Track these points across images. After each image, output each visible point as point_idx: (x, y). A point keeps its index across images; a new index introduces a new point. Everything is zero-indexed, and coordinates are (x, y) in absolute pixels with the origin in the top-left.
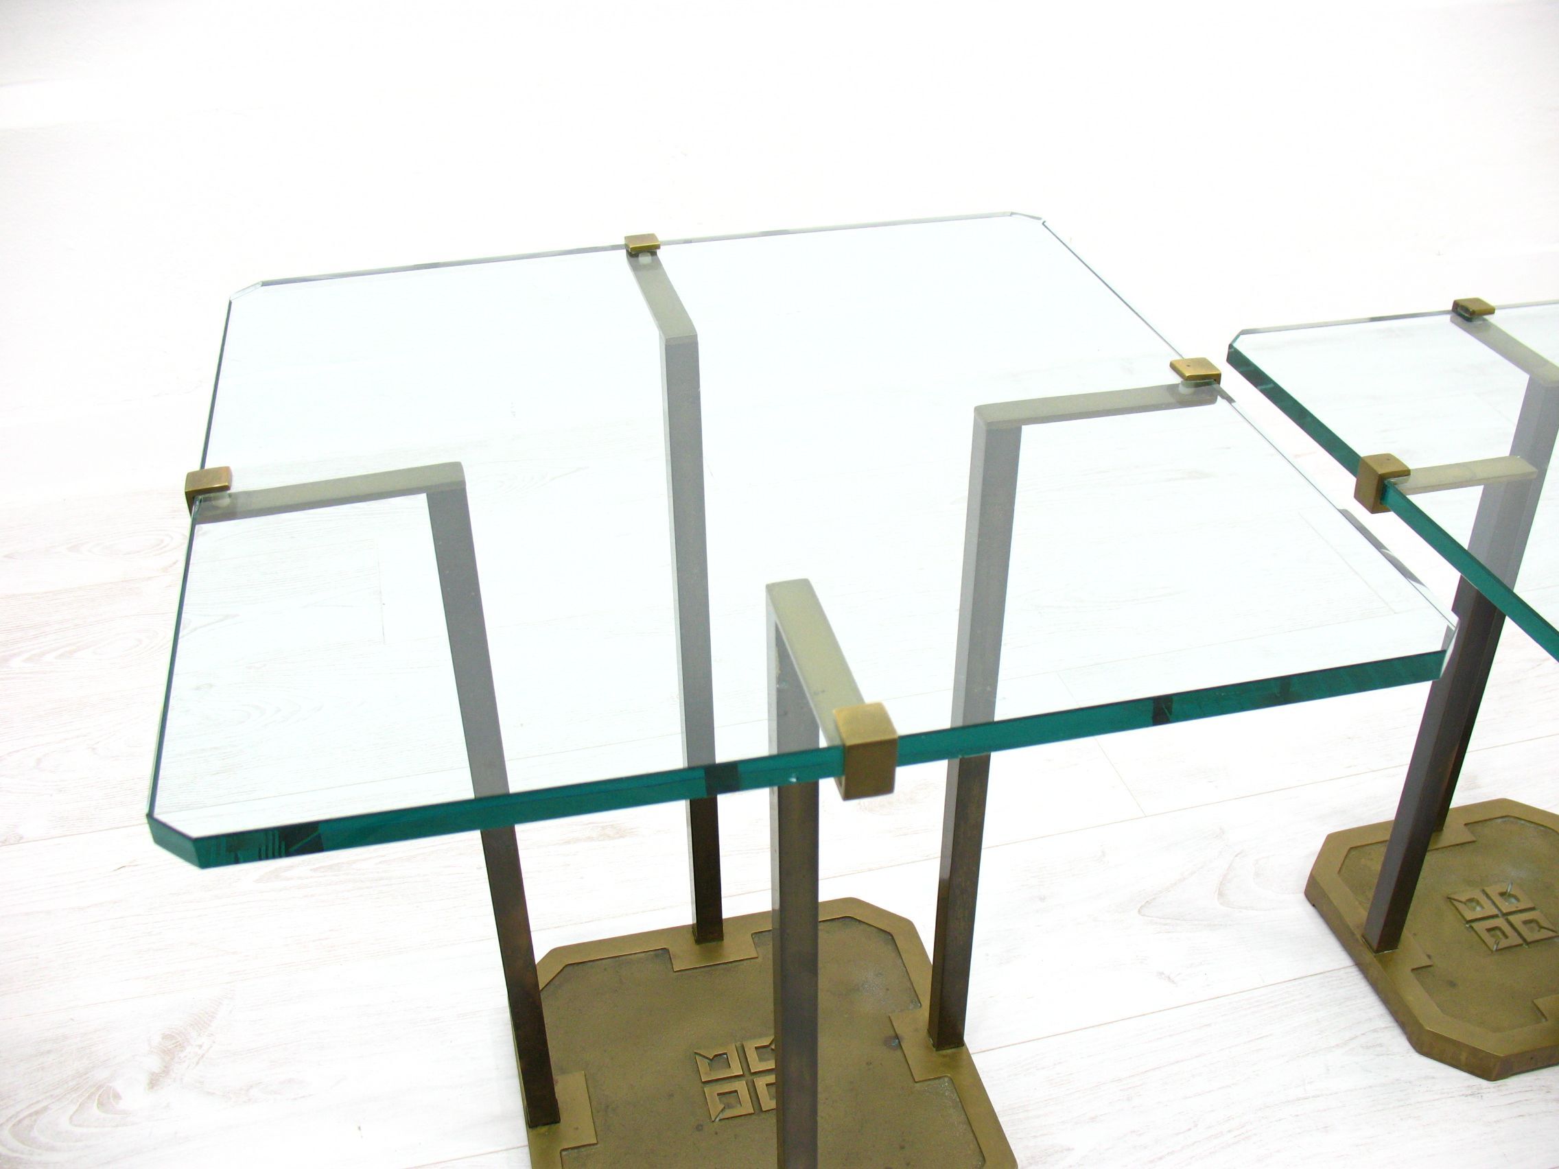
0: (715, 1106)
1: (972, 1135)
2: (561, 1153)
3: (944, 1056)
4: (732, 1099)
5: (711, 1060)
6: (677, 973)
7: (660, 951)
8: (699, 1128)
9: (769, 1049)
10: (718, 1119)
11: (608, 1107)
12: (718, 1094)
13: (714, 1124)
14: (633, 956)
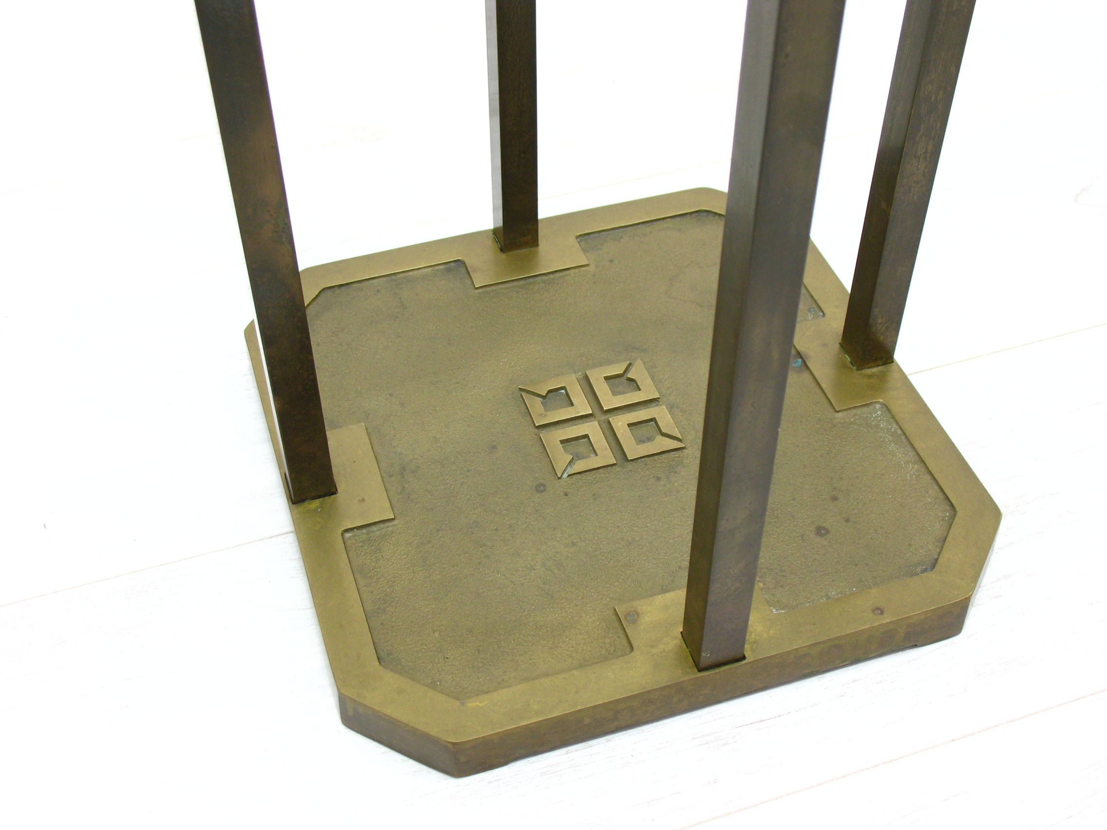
0: (561, 458)
1: (929, 477)
2: (342, 534)
3: (870, 376)
4: (582, 448)
5: (544, 397)
6: (481, 290)
7: (452, 264)
8: (540, 488)
9: (623, 379)
10: (565, 475)
11: (404, 468)
12: (562, 442)
13: (561, 480)
14: (416, 272)
